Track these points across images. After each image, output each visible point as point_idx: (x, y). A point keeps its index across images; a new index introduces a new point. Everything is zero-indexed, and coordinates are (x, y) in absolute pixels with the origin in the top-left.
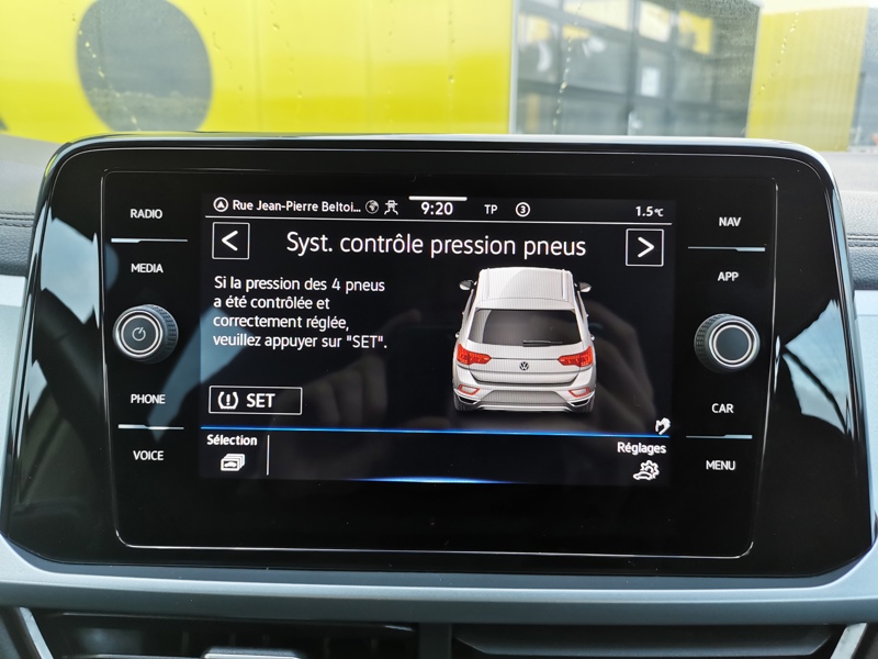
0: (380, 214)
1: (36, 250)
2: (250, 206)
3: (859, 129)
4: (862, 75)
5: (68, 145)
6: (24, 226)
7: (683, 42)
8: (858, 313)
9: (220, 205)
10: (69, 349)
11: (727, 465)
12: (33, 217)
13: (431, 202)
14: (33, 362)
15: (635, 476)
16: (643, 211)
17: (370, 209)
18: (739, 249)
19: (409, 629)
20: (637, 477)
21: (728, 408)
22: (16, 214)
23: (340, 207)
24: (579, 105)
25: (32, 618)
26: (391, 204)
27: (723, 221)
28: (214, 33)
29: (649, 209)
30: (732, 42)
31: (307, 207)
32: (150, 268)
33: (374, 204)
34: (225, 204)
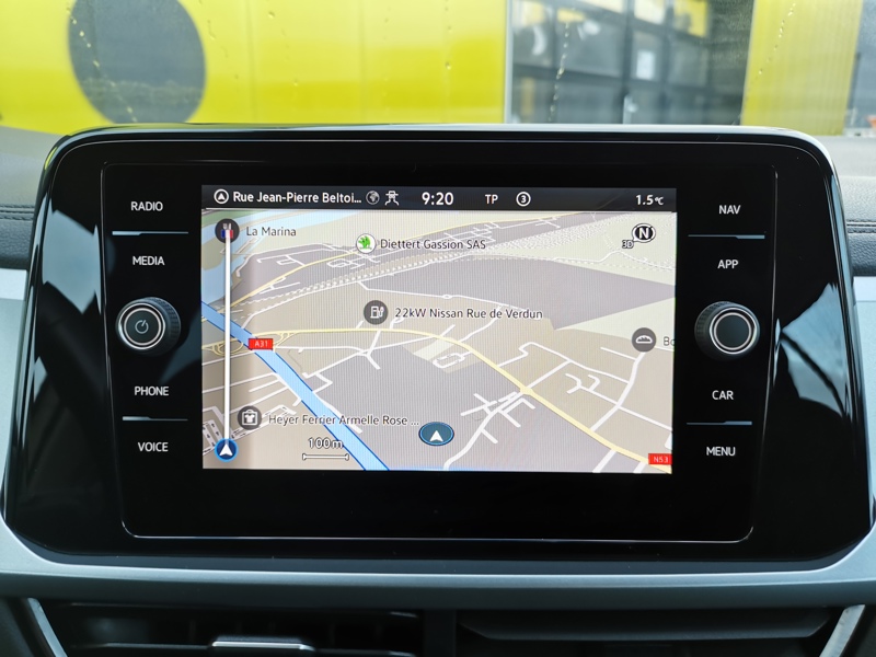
0: (381, 204)
1: (37, 241)
2: (250, 197)
3: (855, 111)
5: (67, 138)
6: (24, 219)
7: (678, 25)
8: (857, 299)
9: (221, 197)
11: (727, 451)
12: (33, 210)
13: (431, 193)
14: (36, 360)
16: (644, 199)
17: (370, 200)
18: (739, 237)
19: (414, 616)
21: (728, 395)
22: (16, 207)
23: (340, 198)
24: (577, 90)
25: (41, 608)
27: (723, 209)
28: (209, 22)
29: (649, 198)
30: (730, 27)
31: (307, 198)
32: (151, 261)
33: (375, 195)
34: (225, 196)
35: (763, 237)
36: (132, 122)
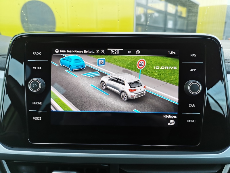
0: (100, 53)
2: (65, 51)
4: (226, 23)
5: (16, 35)
6: (5, 57)
7: (179, 14)
8: (228, 80)
10: (15, 90)
11: (193, 121)
12: (7, 55)
13: (113, 50)
15: (168, 124)
16: (170, 52)
17: (97, 52)
18: (196, 63)
19: (107, 166)
20: (169, 124)
21: (193, 106)
22: (3, 54)
23: (89, 51)
25: (5, 163)
26: (103, 51)
27: (191, 55)
28: (56, 8)
29: (172, 52)
30: (193, 11)
31: (80, 52)
32: (38, 68)
33: (98, 51)
34: (58, 51)
35: (202, 63)
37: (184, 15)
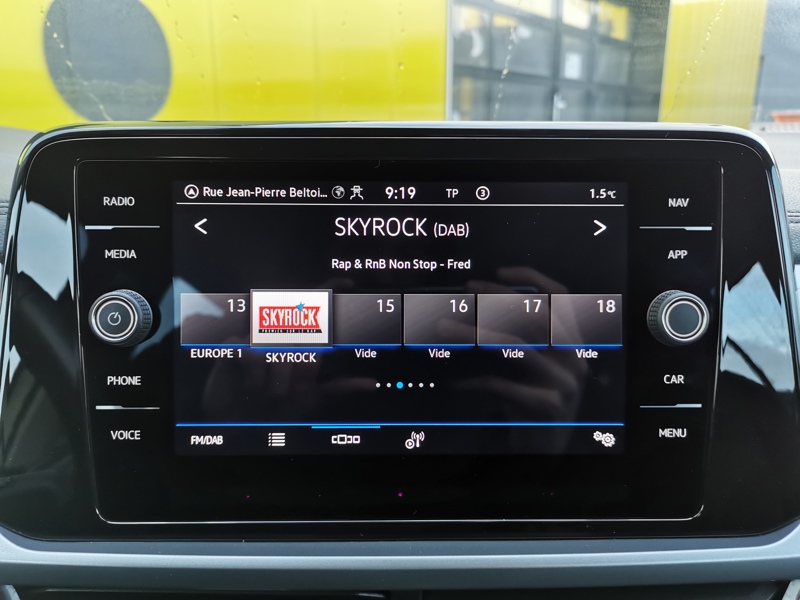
0: (346, 199)
1: (12, 232)
2: (220, 192)
3: (759, 108)
4: (762, 59)
5: (41, 135)
7: (602, 30)
9: (191, 192)
10: (49, 332)
11: (679, 433)
12: (7, 204)
13: (394, 188)
14: (10, 349)
16: (597, 193)
17: (336, 195)
18: (688, 228)
19: (381, 596)
21: (679, 379)
23: (308, 192)
25: (16, 595)
26: (357, 190)
27: (672, 202)
28: (176, 23)
29: (602, 191)
31: (275, 193)
32: (123, 253)
33: (340, 190)
34: (195, 191)
35: (710, 228)
36: (106, 120)
37: (620, 32)
